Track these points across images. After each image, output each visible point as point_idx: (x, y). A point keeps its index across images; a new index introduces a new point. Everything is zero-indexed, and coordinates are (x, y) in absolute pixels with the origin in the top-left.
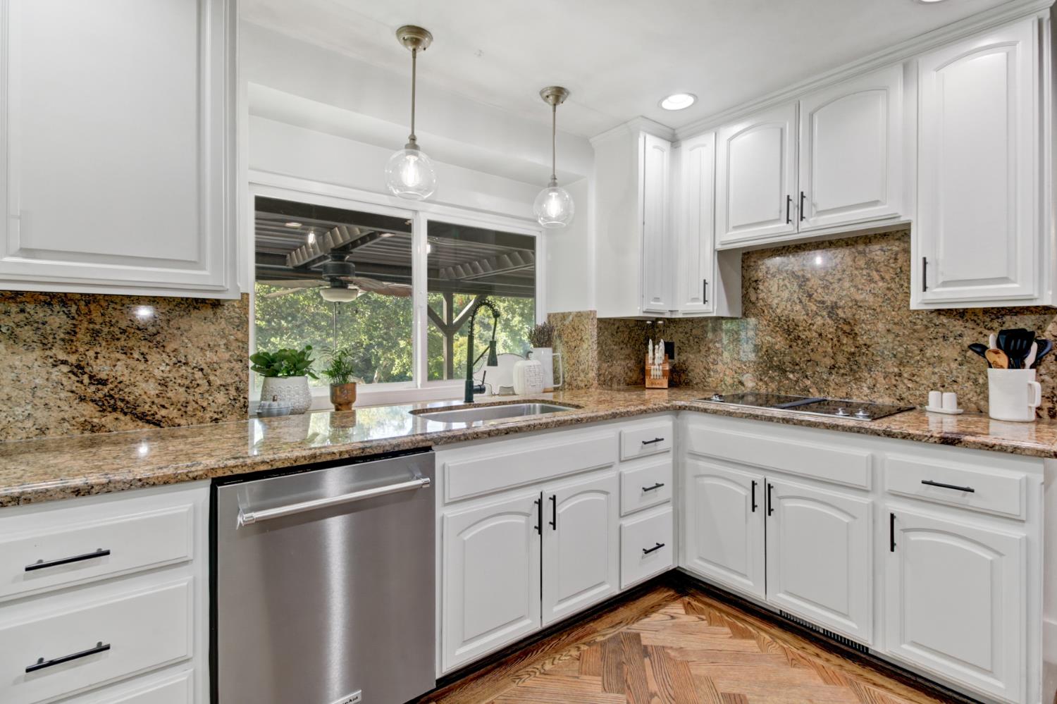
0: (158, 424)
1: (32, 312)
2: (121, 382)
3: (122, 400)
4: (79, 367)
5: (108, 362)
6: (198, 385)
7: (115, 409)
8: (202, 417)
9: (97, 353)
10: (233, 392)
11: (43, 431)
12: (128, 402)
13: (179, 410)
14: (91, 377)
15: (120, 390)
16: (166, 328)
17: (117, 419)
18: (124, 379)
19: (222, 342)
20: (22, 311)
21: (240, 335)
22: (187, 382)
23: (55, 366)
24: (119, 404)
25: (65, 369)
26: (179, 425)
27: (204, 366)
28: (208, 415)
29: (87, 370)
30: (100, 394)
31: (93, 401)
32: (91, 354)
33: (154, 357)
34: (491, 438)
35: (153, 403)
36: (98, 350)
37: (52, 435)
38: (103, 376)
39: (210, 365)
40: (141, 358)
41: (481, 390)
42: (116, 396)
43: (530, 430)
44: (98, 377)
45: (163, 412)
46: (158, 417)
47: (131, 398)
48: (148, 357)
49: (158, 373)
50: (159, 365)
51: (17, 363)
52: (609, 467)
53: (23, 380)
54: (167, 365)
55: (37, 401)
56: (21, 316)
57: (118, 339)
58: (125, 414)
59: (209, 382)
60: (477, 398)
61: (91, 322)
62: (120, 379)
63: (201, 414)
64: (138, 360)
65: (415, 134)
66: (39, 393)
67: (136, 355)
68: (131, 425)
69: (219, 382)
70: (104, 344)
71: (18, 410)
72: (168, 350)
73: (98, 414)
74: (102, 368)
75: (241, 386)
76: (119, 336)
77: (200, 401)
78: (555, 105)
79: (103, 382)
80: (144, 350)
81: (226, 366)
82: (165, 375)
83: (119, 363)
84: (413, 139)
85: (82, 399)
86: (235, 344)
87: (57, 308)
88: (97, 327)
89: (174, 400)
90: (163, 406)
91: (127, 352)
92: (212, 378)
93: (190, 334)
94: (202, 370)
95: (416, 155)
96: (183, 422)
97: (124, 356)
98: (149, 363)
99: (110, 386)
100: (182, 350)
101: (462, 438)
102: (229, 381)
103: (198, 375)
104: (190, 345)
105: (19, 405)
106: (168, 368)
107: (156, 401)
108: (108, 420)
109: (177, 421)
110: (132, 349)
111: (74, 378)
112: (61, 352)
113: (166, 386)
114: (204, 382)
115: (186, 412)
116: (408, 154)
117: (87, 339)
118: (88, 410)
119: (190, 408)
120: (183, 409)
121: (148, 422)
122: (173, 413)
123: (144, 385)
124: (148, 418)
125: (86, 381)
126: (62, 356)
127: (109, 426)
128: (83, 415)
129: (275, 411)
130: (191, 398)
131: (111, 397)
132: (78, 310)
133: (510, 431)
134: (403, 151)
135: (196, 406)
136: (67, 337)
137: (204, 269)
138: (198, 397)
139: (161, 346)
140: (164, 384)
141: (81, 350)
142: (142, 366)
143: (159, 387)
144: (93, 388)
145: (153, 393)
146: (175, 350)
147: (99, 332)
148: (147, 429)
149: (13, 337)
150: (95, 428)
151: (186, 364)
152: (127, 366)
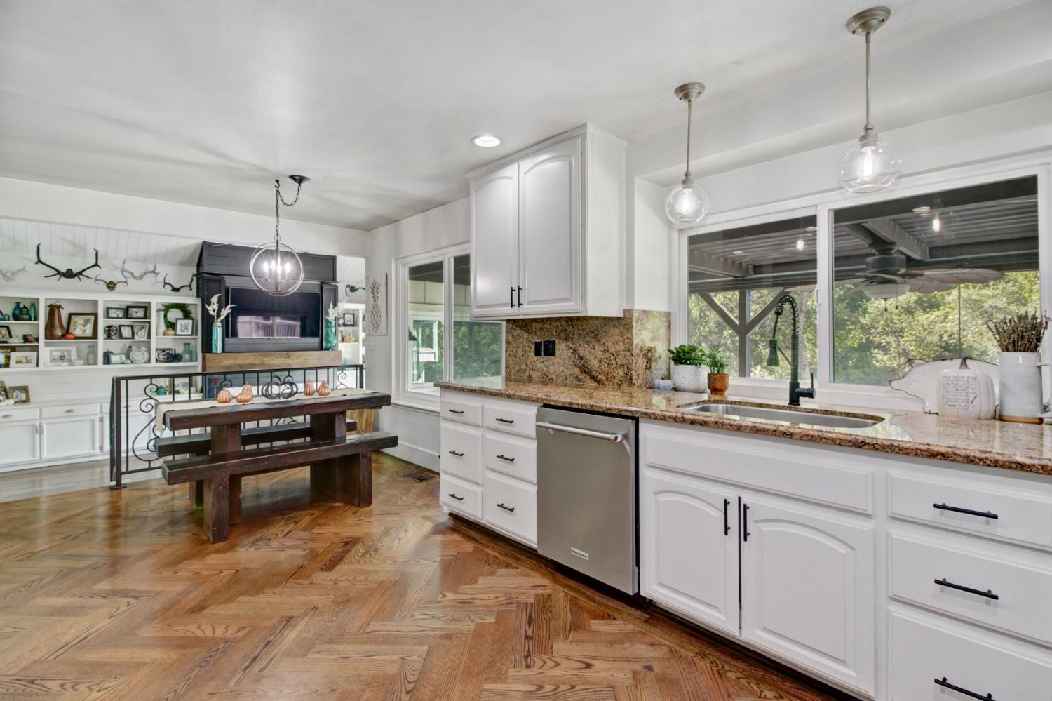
0: (598, 382)
1: (563, 325)
2: (587, 359)
3: (587, 368)
4: (575, 350)
5: (583, 348)
6: (612, 364)
7: (585, 372)
8: (614, 382)
10: (626, 370)
11: (566, 378)
12: (589, 369)
13: (605, 376)
14: (579, 356)
15: (587, 363)
16: (601, 332)
17: (586, 377)
18: (588, 357)
19: (621, 339)
20: (561, 325)
21: (629, 335)
22: (608, 362)
23: (569, 349)
24: (586, 370)
25: (571, 351)
26: (605, 385)
27: (614, 353)
28: (616, 381)
29: (577, 352)
30: (581, 364)
31: (579, 367)
32: (578, 344)
33: (597, 347)
34: (676, 423)
35: (596, 371)
36: (580, 343)
37: (569, 381)
38: (581, 355)
39: (617, 352)
41: (810, 394)
42: (585, 366)
45: (600, 377)
46: (598, 379)
47: (589, 367)
48: (595, 347)
49: (598, 356)
50: (599, 352)
51: (560, 348)
52: (863, 515)
53: (562, 355)
54: (601, 351)
55: (565, 365)
56: (561, 327)
57: (586, 338)
58: (588, 375)
59: (616, 362)
60: (805, 403)
61: (578, 330)
62: (586, 357)
63: (613, 380)
64: (592, 348)
65: (690, 169)
66: (565, 362)
67: (591, 346)
68: (590, 381)
69: (620, 363)
70: (582, 340)
71: (560, 368)
72: (601, 343)
73: (580, 374)
74: (581, 351)
75: (630, 367)
76: (586, 336)
77: (613, 373)
78: (868, 34)
79: (581, 358)
80: (594, 343)
81: (623, 353)
82: (601, 357)
83: (586, 349)
84: (686, 175)
85: (576, 366)
86: (627, 341)
87: (570, 323)
88: (580, 332)
89: (604, 370)
90: (600, 373)
91: (588, 344)
92: (617, 360)
93: (609, 334)
94: (613, 355)
95: (691, 187)
96: (607, 383)
97: (587, 346)
98: (595, 350)
99: (584, 360)
100: (606, 344)
101: (652, 416)
102: (625, 363)
103: (612, 358)
104: (609, 341)
105: (561, 366)
106: (602, 353)
107: (598, 370)
108: (583, 377)
109: (605, 382)
110: (590, 342)
111: (574, 356)
112: (570, 343)
114: (613, 362)
115: (608, 378)
116: (684, 188)
117: (577, 337)
118: (577, 371)
119: (609, 376)
120: (607, 376)
121: (595, 380)
122: (604, 378)
123: (593, 361)
125: (577, 357)
126: (571, 346)
127: (584, 380)
128: (576, 374)
129: (656, 386)
130: (610, 371)
132: (575, 324)
133: (696, 422)
135: (611, 375)
136: (572, 336)
137: (572, 301)
138: (612, 370)
139: (599, 341)
140: (600, 361)
141: (576, 342)
142: (593, 352)
143: (599, 363)
144: (579, 361)
145: (597, 365)
146: (604, 344)
147: (581, 334)
148: (595, 384)
149: (559, 337)
150: (580, 380)
151: (608, 351)
152: (588, 351)
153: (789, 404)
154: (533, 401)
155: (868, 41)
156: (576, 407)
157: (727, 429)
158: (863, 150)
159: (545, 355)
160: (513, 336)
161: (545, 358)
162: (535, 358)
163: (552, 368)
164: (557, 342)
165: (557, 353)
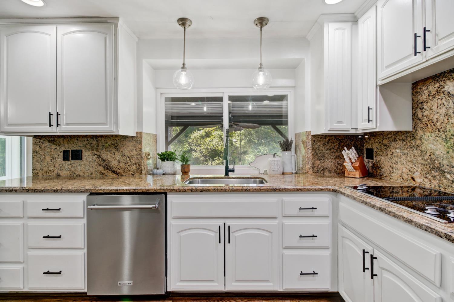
0: (117, 174)
1: (89, 140)
2: (109, 161)
3: (109, 166)
4: (99, 156)
5: (106, 155)
6: (128, 163)
7: (107, 169)
8: (129, 173)
9: (103, 152)
10: (138, 166)
11: (92, 174)
12: (110, 167)
13: (123, 170)
14: (102, 159)
15: (109, 163)
16: (120, 144)
17: (108, 172)
18: (109, 160)
19: (135, 149)
20: (87, 140)
21: (140, 146)
22: (125, 162)
23: (94, 155)
24: (108, 167)
25: (96, 156)
26: (123, 175)
27: (130, 157)
28: (131, 173)
29: (101, 157)
30: (104, 164)
31: (102, 166)
32: (102, 152)
33: (117, 153)
34: (192, 193)
35: (116, 168)
36: (103, 151)
37: (94, 175)
38: (104, 159)
39: (131, 156)
40: (113, 153)
41: (233, 171)
42: (108, 165)
43: (215, 191)
44: (103, 159)
45: (119, 171)
46: (118, 172)
47: (111, 166)
48: (115, 153)
49: (118, 158)
50: (118, 156)
51: (87, 154)
52: (275, 218)
53: (88, 159)
54: (120, 156)
55: (90, 165)
56: (87, 141)
57: (108, 148)
58: (110, 170)
59: (131, 162)
60: (231, 174)
61: (102, 143)
62: (108, 160)
63: (129, 172)
64: (113, 154)
65: (185, 62)
66: (91, 163)
67: (112, 153)
68: (111, 174)
69: (134, 162)
70: (105, 149)
71: (87, 167)
72: (120, 151)
73: (103, 170)
74: (104, 156)
75: (140, 164)
76: (108, 147)
77: (128, 168)
78: (261, 27)
79: (104, 161)
80: (114, 151)
81: (136, 157)
82: (119, 159)
83: (108, 155)
84: (184, 65)
85: (100, 165)
86: (138, 149)
87: (95, 139)
88: (103, 144)
89: (122, 167)
90: (119, 169)
91: (110, 152)
92: (132, 160)
93: (126, 146)
94: (129, 158)
95: (186, 71)
96: (124, 174)
97: (109, 153)
98: (115, 155)
99: (106, 162)
100: (124, 151)
101: (178, 191)
102: (137, 162)
103: (128, 159)
104: (126, 150)
105: (87, 166)
106: (120, 157)
107: (117, 167)
108: (106, 172)
109: (122, 174)
110: (111, 151)
111: (98, 159)
112: (95, 151)
113: (120, 162)
114: (129, 162)
115: (125, 171)
116: (182, 71)
117: (101, 148)
118: (101, 169)
119: (126, 170)
120: (124, 170)
121: (115, 173)
122: (122, 171)
123: (114, 162)
124: (115, 172)
125: (101, 160)
126: (96, 153)
127: (106, 174)
128: (100, 170)
129: (155, 173)
130: (126, 167)
131: (106, 165)
132: (99, 139)
133: (203, 190)
134: (180, 70)
135: (127, 169)
136: (97, 147)
137: (107, 125)
138: (128, 166)
139: (118, 150)
140: (119, 162)
141: (100, 151)
142: (114, 156)
143: (118, 163)
144: (102, 162)
145: (116, 164)
146: (122, 151)
147: (104, 146)
148: (115, 176)
149: (86, 147)
150: (103, 174)
151: (125, 156)
152: (110, 156)
153: (225, 176)
154: (82, 192)
155: (261, 30)
156: (122, 191)
157: (220, 191)
158: (259, 73)
159: (72, 159)
160: (40, 148)
161: (73, 161)
162: (63, 162)
163: (79, 168)
164: (83, 150)
165: (84, 158)
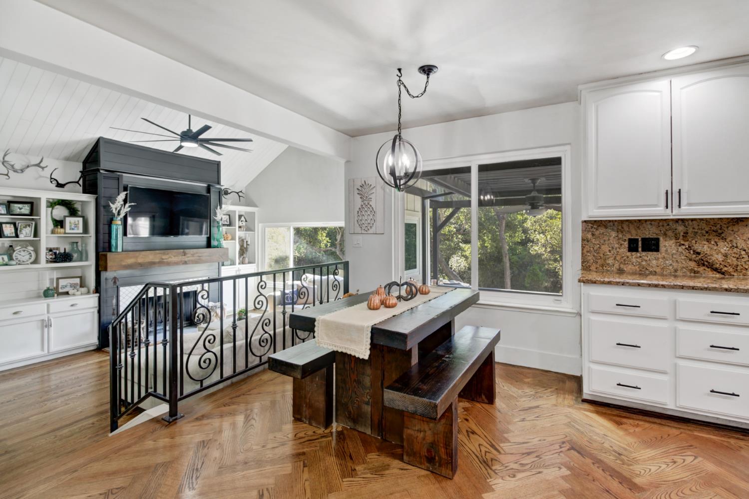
0: (723, 274)
1: (671, 225)
2: (706, 254)
3: (707, 262)
4: (689, 247)
5: (701, 245)
6: (743, 258)
7: (704, 265)
8: (745, 273)
9: (696, 241)
11: (676, 271)
12: (709, 263)
13: (733, 268)
14: (694, 251)
15: (706, 257)
16: (726, 231)
17: (705, 269)
18: (708, 253)
20: (668, 225)
22: (737, 256)
23: (680, 246)
24: (706, 263)
25: (683, 247)
26: (733, 275)
27: (746, 248)
29: (692, 248)
30: (697, 258)
31: (695, 261)
32: (694, 241)
33: (721, 243)
35: (721, 264)
36: (697, 240)
37: (679, 273)
38: (699, 251)
40: (715, 244)
42: (704, 260)
44: (697, 251)
45: (726, 269)
46: (723, 270)
47: (711, 261)
48: (718, 243)
49: (722, 251)
50: (724, 248)
51: (667, 244)
53: (669, 251)
54: (727, 247)
55: (674, 259)
56: (668, 227)
57: (705, 236)
58: (708, 268)
61: (694, 228)
62: (706, 253)
63: (745, 272)
64: (713, 245)
66: (675, 256)
68: (711, 273)
70: (699, 237)
71: (667, 262)
72: (727, 240)
73: (697, 267)
74: (697, 247)
76: (705, 234)
77: (744, 265)
79: (699, 253)
80: (717, 240)
82: (726, 252)
83: (705, 246)
85: (690, 260)
88: (696, 231)
89: (731, 263)
90: (725, 266)
91: (708, 241)
93: (739, 233)
94: (745, 250)
96: (735, 274)
97: (707, 243)
98: (719, 246)
99: (702, 255)
100: (735, 241)
103: (743, 253)
104: (738, 238)
105: (667, 260)
106: (728, 249)
107: (722, 263)
108: (701, 269)
109: (732, 273)
110: (711, 240)
111: (687, 251)
112: (682, 241)
113: (727, 257)
114: (745, 256)
115: (737, 270)
117: (692, 235)
118: (692, 264)
119: (738, 268)
120: (735, 268)
121: (719, 272)
122: (731, 270)
123: (716, 256)
124: (719, 271)
125: (692, 252)
127: (701, 272)
128: (691, 267)
130: (739, 263)
131: (702, 260)
132: (688, 224)
135: (742, 267)
136: (684, 235)
138: (743, 263)
139: (724, 239)
140: (726, 256)
141: (690, 240)
142: (715, 248)
143: (723, 257)
144: (694, 256)
145: (721, 259)
146: (731, 241)
147: (697, 233)
148: (718, 275)
149: (665, 234)
150: (695, 272)
151: (737, 247)
152: (709, 247)
159: (643, 250)
160: (593, 235)
161: (644, 254)
162: (629, 254)
163: (654, 262)
164: (661, 239)
165: (662, 249)
